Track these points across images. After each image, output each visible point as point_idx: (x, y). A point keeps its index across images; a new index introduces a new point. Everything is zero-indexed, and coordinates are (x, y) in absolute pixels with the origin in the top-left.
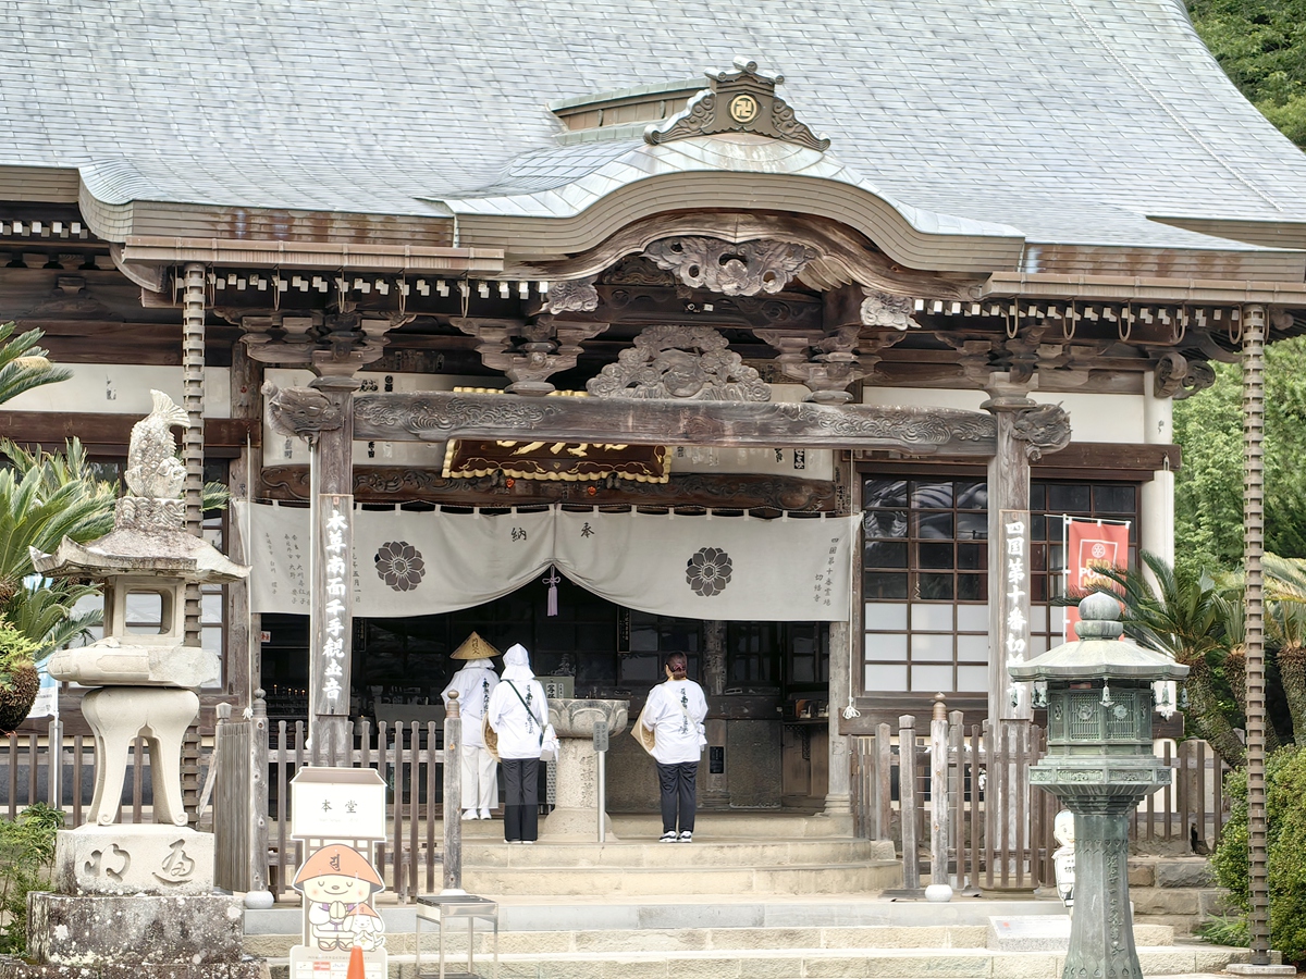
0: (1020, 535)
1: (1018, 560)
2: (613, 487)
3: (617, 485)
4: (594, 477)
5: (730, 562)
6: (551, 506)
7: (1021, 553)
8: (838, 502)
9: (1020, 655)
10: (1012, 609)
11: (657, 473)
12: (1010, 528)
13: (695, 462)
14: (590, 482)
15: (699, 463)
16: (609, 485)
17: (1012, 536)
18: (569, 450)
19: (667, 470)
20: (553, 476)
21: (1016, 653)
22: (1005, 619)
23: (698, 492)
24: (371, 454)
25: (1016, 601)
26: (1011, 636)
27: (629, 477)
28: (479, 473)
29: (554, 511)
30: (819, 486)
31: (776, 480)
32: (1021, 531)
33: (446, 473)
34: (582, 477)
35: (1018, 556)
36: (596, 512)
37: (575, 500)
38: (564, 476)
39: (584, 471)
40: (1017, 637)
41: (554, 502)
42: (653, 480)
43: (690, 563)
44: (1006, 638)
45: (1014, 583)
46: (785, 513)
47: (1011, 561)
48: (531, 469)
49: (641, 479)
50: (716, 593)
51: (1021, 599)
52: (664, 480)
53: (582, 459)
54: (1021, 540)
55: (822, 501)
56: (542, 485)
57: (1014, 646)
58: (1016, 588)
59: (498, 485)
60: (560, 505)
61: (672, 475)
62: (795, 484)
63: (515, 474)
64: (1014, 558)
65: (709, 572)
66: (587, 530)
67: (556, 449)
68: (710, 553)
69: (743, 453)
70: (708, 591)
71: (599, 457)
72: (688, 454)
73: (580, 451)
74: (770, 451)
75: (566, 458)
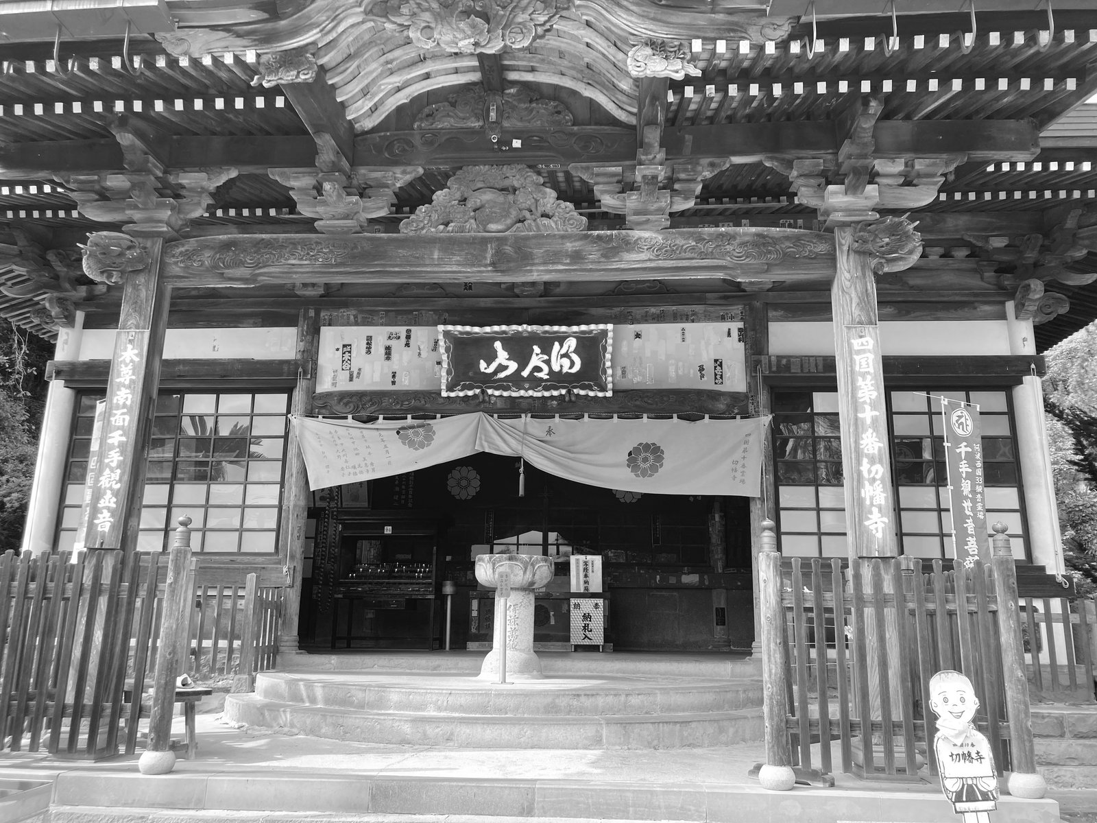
0: (869, 351)
1: (869, 377)
2: (570, 401)
3: (573, 399)
4: (555, 393)
5: (662, 452)
6: (523, 415)
7: (872, 370)
8: (751, 408)
9: (878, 482)
10: (865, 431)
11: (603, 389)
12: (856, 343)
13: (635, 381)
14: (552, 397)
15: (638, 382)
16: (567, 399)
17: (859, 352)
18: (536, 374)
19: (610, 386)
20: (522, 393)
21: (873, 480)
22: (857, 442)
23: (638, 403)
24: (394, 383)
25: (869, 421)
26: (865, 461)
27: (582, 393)
28: (470, 393)
29: (526, 419)
30: (735, 397)
31: (700, 393)
32: (870, 347)
33: (444, 394)
34: (547, 394)
35: (868, 373)
36: (557, 419)
37: (540, 410)
38: (531, 393)
39: (546, 389)
40: (872, 461)
41: (525, 412)
42: (600, 394)
43: (630, 454)
44: (859, 463)
45: (865, 402)
46: (707, 416)
47: (860, 379)
48: (506, 389)
49: (591, 394)
50: (651, 476)
51: (875, 420)
52: (609, 394)
53: (546, 380)
54: (871, 356)
55: (737, 407)
56: (517, 400)
57: (870, 472)
58: (868, 408)
59: (484, 401)
60: (529, 415)
61: (614, 391)
62: (714, 395)
63: (497, 393)
64: (864, 375)
65: (645, 460)
66: (550, 432)
67: (525, 373)
68: (647, 447)
69: (672, 374)
70: (644, 474)
71: (558, 379)
72: (630, 376)
73: (543, 375)
74: (694, 372)
75: (534, 382)
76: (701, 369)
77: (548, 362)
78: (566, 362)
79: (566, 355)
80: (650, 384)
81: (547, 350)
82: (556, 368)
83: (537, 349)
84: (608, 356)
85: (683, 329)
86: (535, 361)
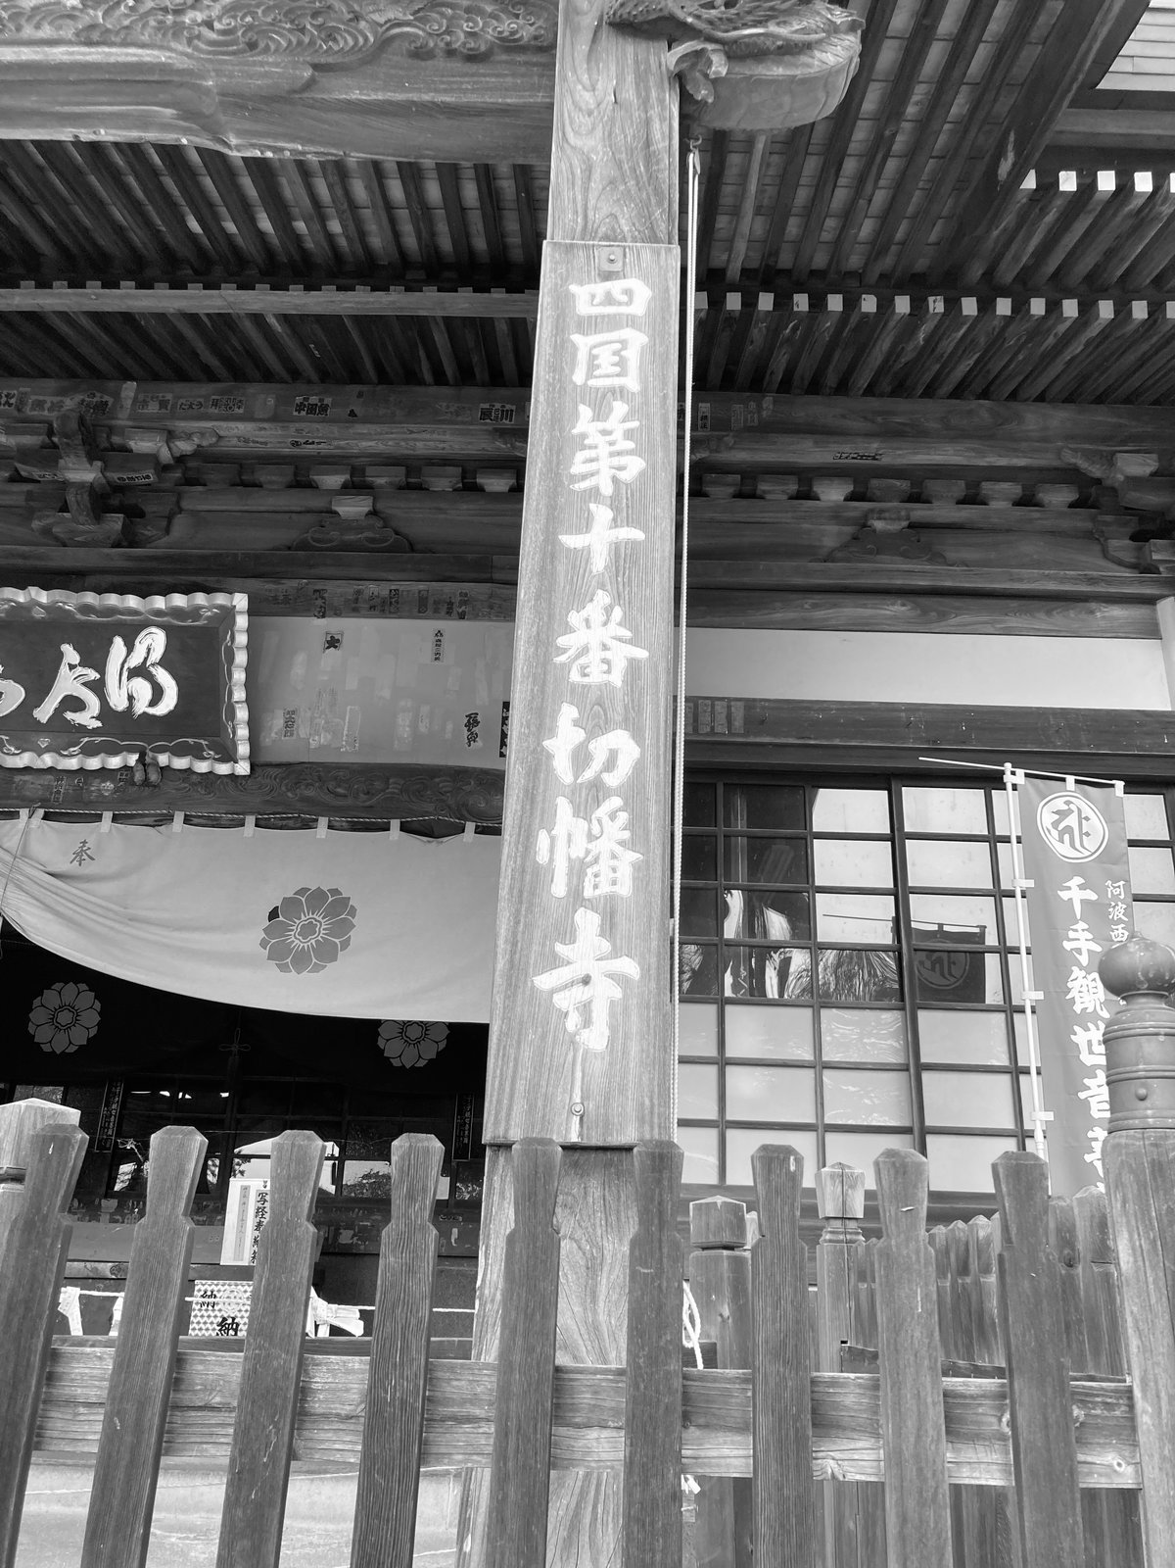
0: (632, 322)
1: (620, 408)
2: (146, 782)
3: (154, 777)
4: (115, 762)
5: (353, 912)
6: (24, 813)
7: (632, 383)
9: (616, 802)
10: (581, 599)
11: (228, 758)
13: (313, 744)
14: (103, 773)
15: (321, 747)
16: (138, 776)
17: (590, 325)
18: (69, 715)
19: (244, 749)
20: (29, 759)
21: (596, 792)
23: (310, 793)
25: (599, 563)
26: (568, 713)
29: (29, 822)
31: (460, 774)
32: (639, 308)
34: (94, 763)
35: (620, 393)
36: (106, 823)
37: (69, 801)
38: (50, 760)
39: (89, 751)
40: (597, 716)
41: (30, 803)
42: (223, 769)
43: (274, 915)
45: (594, 494)
46: (470, 826)
47: (585, 412)
49: (202, 767)
50: (317, 969)
51: (624, 558)
52: (243, 768)
53: (95, 732)
54: (637, 340)
56: (17, 778)
57: (581, 757)
58: (602, 514)
60: (41, 812)
61: (253, 764)
64: (601, 403)
65: (308, 930)
66: (82, 854)
67: (44, 713)
68: (317, 898)
69: (403, 727)
70: (301, 961)
71: (121, 727)
72: (303, 731)
73: (88, 718)
74: (456, 728)
75: (62, 732)
76: (472, 721)
77: (98, 687)
78: (142, 689)
79: (141, 671)
80: (348, 752)
81: (95, 658)
82: (118, 702)
83: (70, 654)
84: (239, 676)
85: (439, 633)
86: (69, 681)
